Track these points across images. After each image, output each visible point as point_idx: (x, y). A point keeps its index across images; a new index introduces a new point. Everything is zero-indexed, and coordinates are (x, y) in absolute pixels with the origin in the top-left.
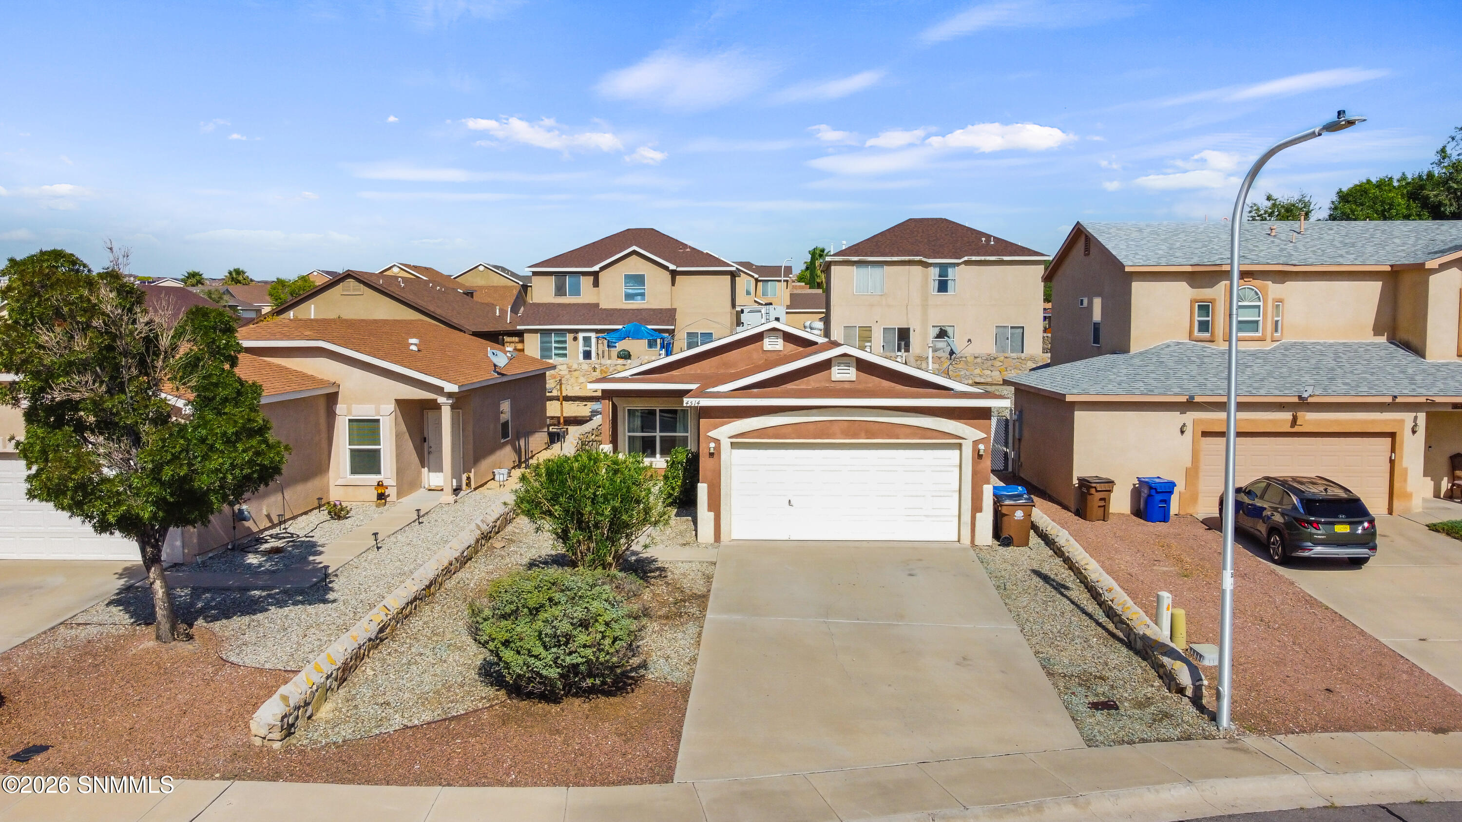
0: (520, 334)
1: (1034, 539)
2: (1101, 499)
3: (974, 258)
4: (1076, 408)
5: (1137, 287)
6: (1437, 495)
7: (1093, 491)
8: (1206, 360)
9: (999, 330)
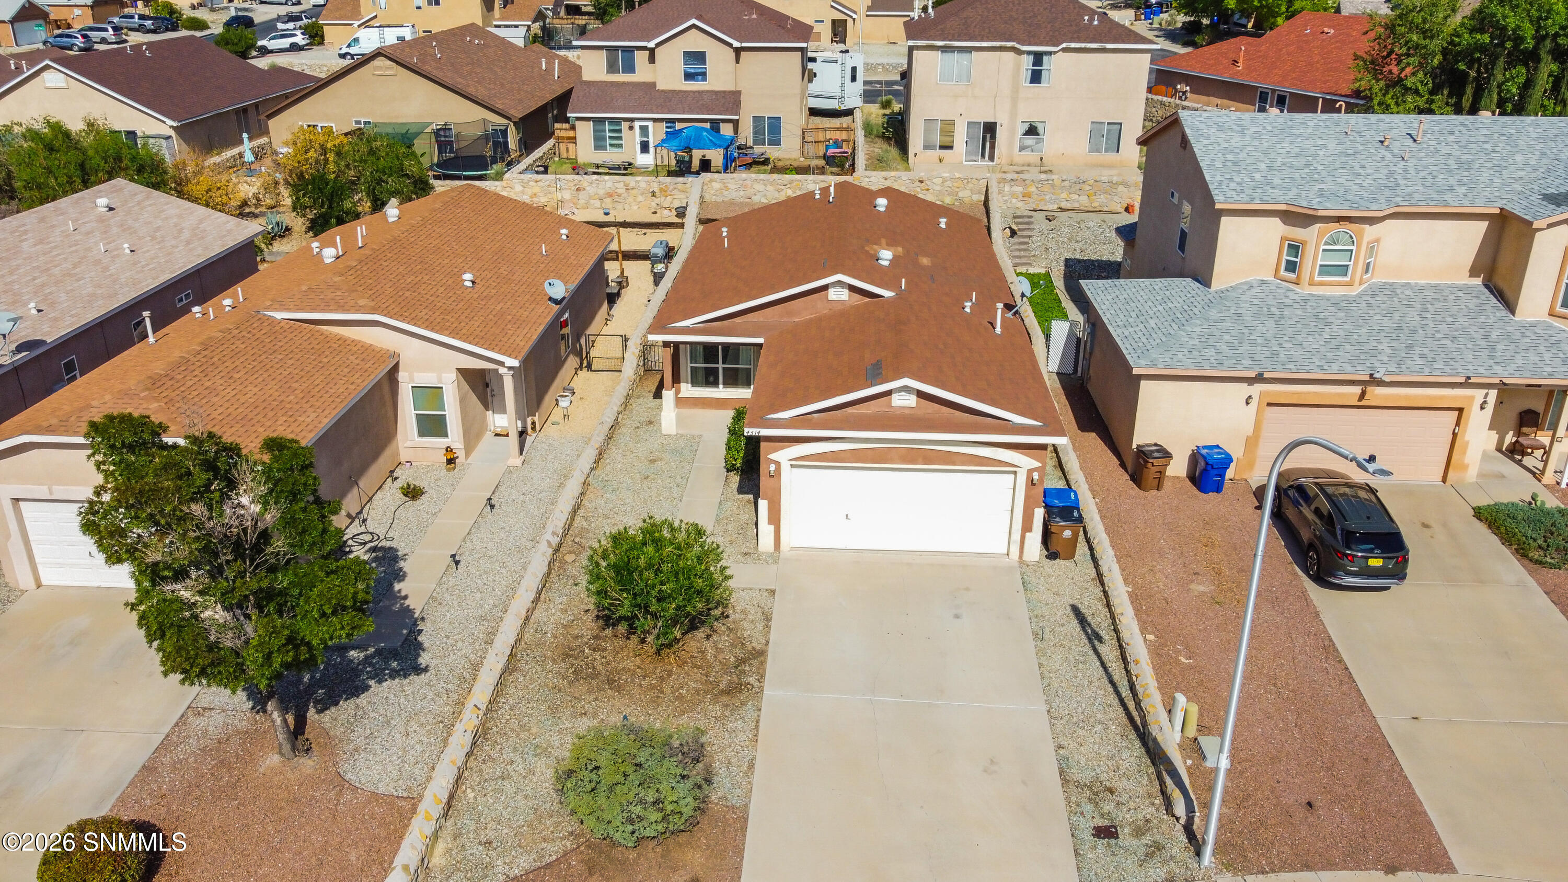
0: (570, 120)
2: (1156, 472)
3: (1073, 45)
4: (1142, 378)
6: (1499, 449)
7: (1149, 465)
9: (1095, 125)
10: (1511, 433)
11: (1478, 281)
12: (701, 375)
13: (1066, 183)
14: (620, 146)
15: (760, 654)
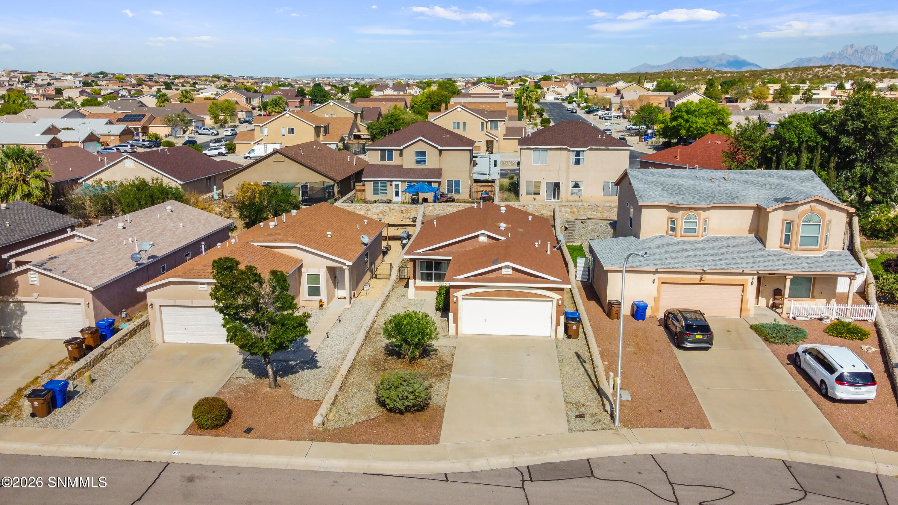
2: (617, 310)
3: (594, 147)
4: (608, 272)
5: (644, 212)
6: (767, 306)
9: (606, 183)
10: (772, 299)
11: (752, 235)
12: (425, 277)
13: (590, 207)
14: (386, 193)
15: (450, 366)
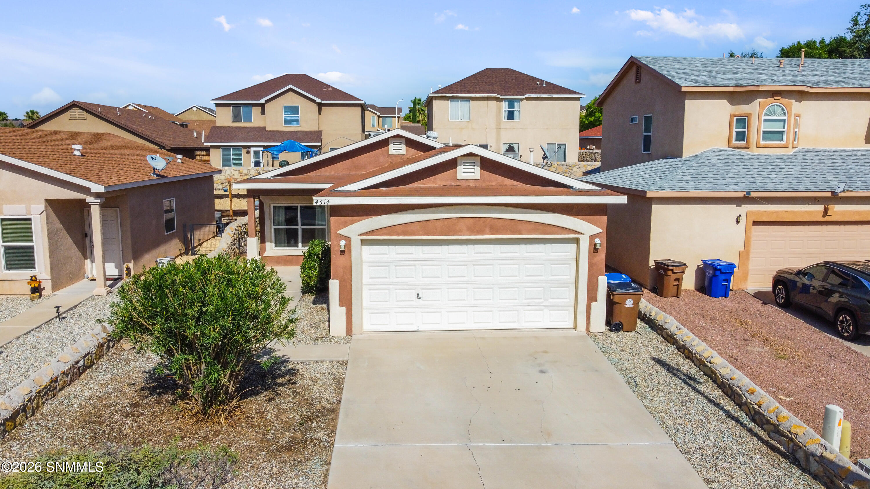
0: (207, 149)
1: (640, 324)
2: (675, 280)
3: (532, 96)
4: (653, 203)
5: (690, 104)
7: (670, 273)
8: (747, 163)
9: (549, 146)
12: (283, 236)
14: (241, 165)
